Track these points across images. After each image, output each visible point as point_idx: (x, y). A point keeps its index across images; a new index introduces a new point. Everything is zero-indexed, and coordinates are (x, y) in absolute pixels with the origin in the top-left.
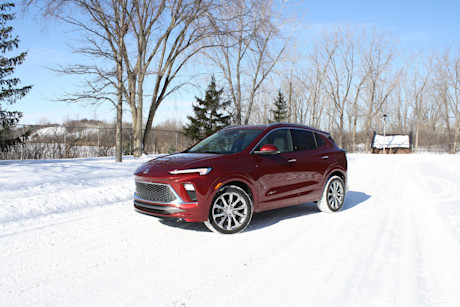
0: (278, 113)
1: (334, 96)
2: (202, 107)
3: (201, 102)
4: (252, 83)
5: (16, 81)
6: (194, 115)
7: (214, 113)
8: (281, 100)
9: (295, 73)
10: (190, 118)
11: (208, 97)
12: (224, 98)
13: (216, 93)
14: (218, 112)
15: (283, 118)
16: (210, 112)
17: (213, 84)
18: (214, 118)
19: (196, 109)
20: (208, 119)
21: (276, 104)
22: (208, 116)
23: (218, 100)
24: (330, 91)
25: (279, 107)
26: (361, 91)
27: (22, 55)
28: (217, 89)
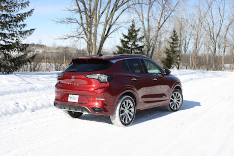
0: (172, 43)
1: (210, 33)
2: (126, 40)
3: (126, 37)
4: (158, 24)
5: (24, 25)
6: (121, 45)
7: (134, 44)
8: (175, 35)
9: (185, 17)
10: (119, 47)
11: (130, 33)
12: (140, 34)
13: (135, 31)
14: (136, 44)
15: (176, 47)
16: (131, 43)
17: (133, 26)
18: (133, 47)
19: (122, 41)
20: (129, 48)
21: (171, 38)
22: (130, 46)
23: (136, 35)
24: (208, 29)
25: (173, 40)
26: (229, 30)
27: (32, 10)
28: (136, 29)
